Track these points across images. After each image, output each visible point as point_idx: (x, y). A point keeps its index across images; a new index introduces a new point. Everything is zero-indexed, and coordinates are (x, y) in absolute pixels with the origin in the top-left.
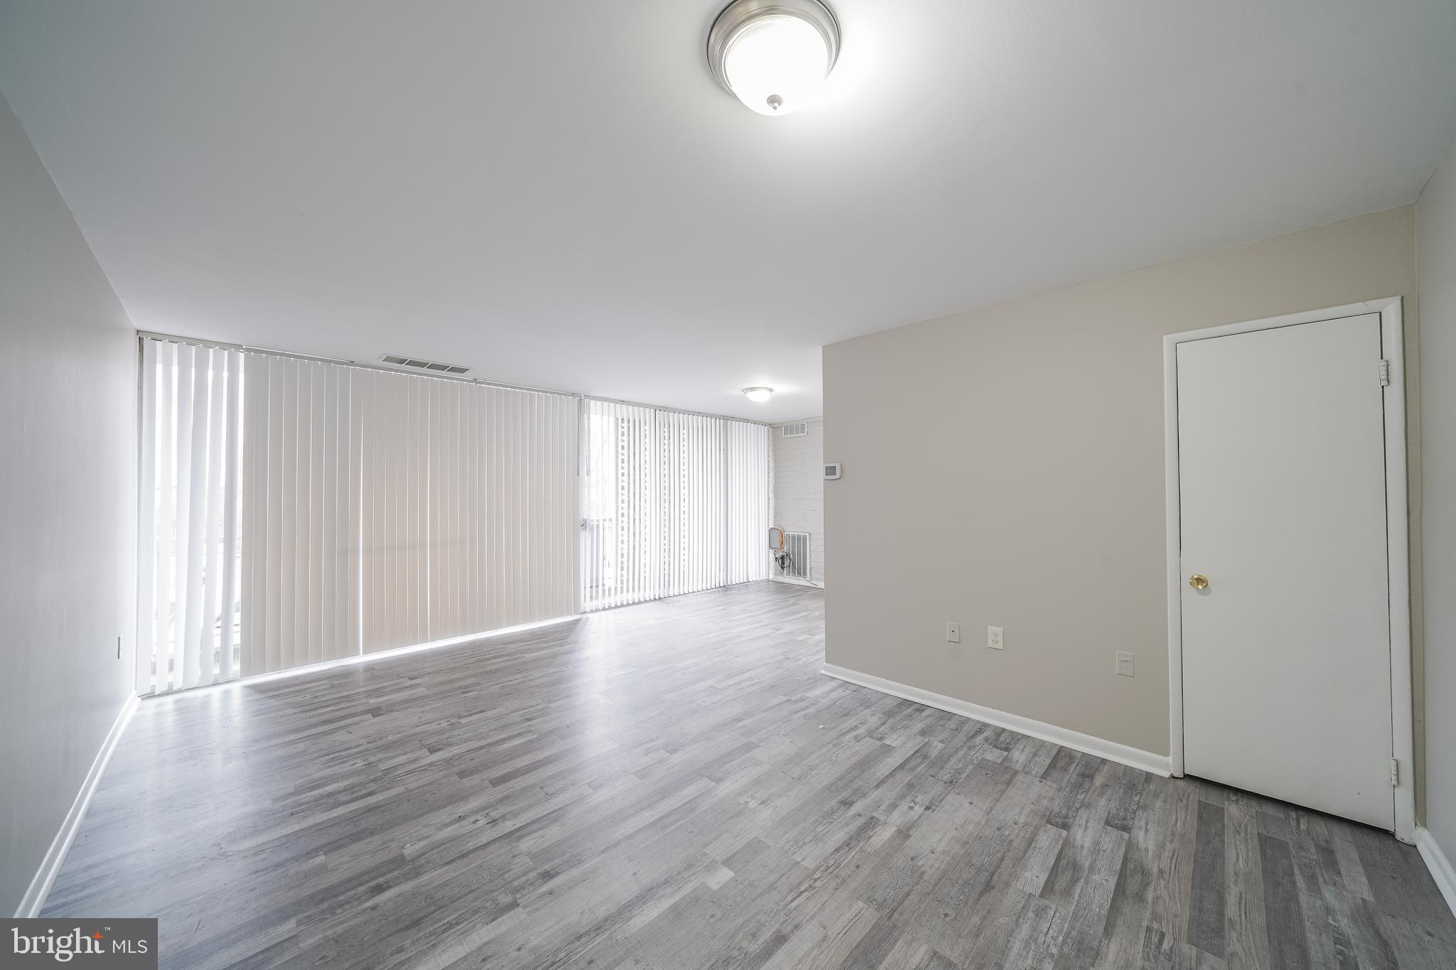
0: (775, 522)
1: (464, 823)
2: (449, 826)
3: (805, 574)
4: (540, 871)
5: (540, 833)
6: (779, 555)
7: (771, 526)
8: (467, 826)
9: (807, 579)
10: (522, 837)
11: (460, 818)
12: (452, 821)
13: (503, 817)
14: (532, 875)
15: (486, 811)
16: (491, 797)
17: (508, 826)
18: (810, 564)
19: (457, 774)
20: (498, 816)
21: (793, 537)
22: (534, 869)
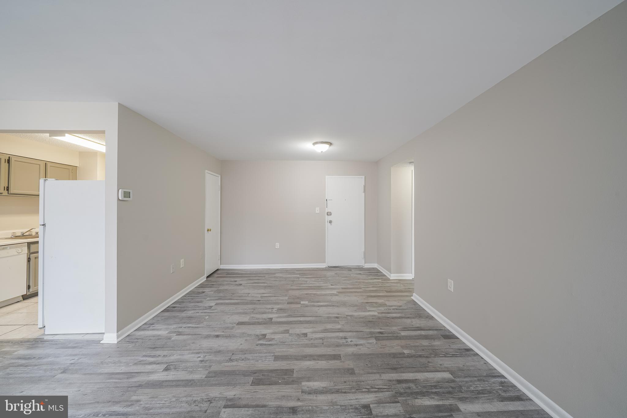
1: (355, 343)
2: (361, 344)
4: (339, 319)
5: (333, 328)
8: (356, 341)
10: (339, 329)
11: (356, 345)
12: (360, 345)
13: (342, 338)
14: (341, 319)
15: (347, 344)
16: (343, 350)
17: (341, 334)
19: (355, 374)
20: (343, 339)
22: (340, 320)
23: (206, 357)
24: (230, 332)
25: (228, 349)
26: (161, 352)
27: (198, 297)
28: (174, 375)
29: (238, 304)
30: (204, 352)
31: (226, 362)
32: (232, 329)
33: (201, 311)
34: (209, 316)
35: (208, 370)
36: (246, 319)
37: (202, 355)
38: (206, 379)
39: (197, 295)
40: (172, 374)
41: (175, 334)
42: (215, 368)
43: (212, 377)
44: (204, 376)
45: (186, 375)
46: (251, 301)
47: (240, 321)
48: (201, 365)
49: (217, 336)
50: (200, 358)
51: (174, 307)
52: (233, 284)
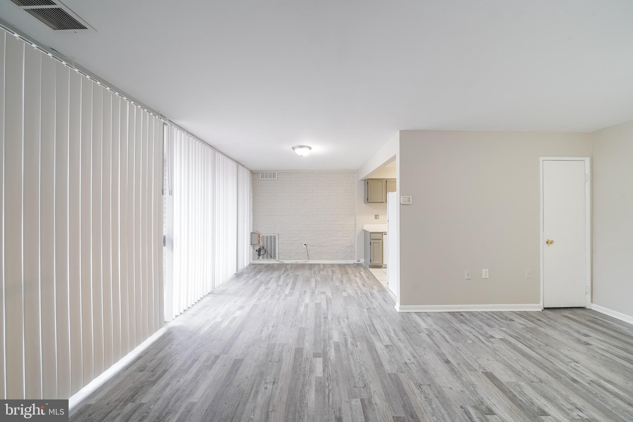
0: (253, 228)
3: (275, 257)
6: (257, 248)
7: (251, 232)
9: (277, 260)
18: (278, 251)
21: (267, 237)
23: (413, 365)
24: (464, 371)
25: (434, 379)
26: (402, 335)
27: (497, 321)
28: (384, 353)
29: (529, 357)
30: (418, 361)
31: (414, 383)
32: (470, 370)
33: (476, 334)
34: (474, 342)
35: (398, 372)
36: (505, 377)
37: (413, 360)
38: (387, 374)
39: (499, 319)
40: (384, 352)
41: (427, 333)
42: (403, 377)
43: (391, 378)
44: (389, 372)
45: (386, 360)
46: (558, 371)
47: (496, 374)
48: (402, 364)
49: (447, 362)
50: (409, 361)
51: (462, 315)
52: (573, 336)
